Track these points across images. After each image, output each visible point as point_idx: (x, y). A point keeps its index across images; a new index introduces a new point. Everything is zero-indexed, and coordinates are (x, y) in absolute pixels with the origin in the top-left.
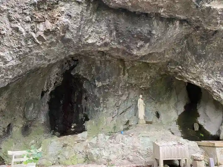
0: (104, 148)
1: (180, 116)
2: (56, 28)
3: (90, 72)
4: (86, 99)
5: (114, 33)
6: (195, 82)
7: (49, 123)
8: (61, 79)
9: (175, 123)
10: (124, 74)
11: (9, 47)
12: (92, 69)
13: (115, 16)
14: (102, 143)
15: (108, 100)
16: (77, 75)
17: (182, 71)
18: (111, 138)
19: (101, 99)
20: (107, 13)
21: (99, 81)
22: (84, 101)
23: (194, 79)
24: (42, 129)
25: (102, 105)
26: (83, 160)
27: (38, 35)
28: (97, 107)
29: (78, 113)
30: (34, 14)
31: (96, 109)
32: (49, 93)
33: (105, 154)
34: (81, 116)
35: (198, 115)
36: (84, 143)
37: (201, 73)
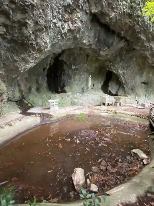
0: (80, 99)
1: (102, 86)
2: (75, 29)
3: (69, 59)
4: (64, 74)
5: (96, 39)
6: (115, 72)
7: (48, 87)
8: (53, 61)
9: (100, 89)
10: (86, 63)
11: (50, 37)
12: (71, 57)
13: (100, 28)
14: (79, 97)
15: (75, 77)
16: (62, 60)
17: (111, 65)
18: (82, 95)
19: (72, 76)
20: (97, 25)
21: (74, 66)
22: (63, 76)
23: (115, 70)
24: (46, 90)
25: (72, 79)
26: (70, 104)
27: (64, 32)
28: (70, 79)
29: (60, 82)
30: (64, 14)
31: (69, 81)
32: (47, 69)
33: (80, 101)
34: (61, 84)
35: (109, 86)
36: (70, 97)
37: (119, 68)
